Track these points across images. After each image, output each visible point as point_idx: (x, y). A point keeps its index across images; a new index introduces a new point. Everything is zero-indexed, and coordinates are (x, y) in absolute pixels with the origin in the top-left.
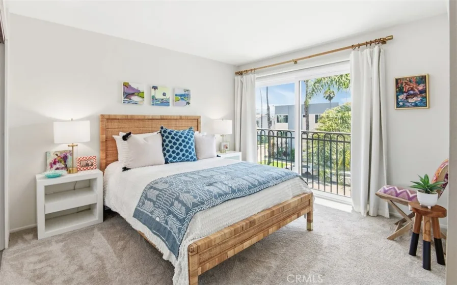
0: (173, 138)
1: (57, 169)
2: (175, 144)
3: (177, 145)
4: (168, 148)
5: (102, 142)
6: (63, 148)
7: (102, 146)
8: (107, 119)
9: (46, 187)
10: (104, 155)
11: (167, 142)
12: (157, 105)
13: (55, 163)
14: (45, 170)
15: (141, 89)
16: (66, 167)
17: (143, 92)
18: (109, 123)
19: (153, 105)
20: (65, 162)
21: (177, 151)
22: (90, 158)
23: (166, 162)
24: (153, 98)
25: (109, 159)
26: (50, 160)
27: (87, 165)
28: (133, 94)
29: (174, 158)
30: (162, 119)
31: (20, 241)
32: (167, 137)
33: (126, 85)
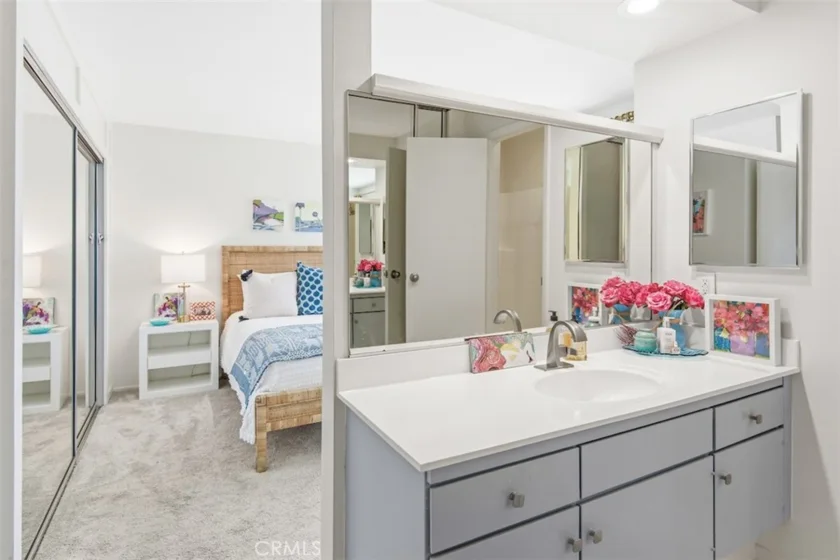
0: (311, 279)
1: (168, 316)
2: (313, 287)
3: (317, 289)
4: (304, 293)
5: (224, 283)
6: (174, 289)
7: (224, 288)
8: (231, 252)
9: (150, 337)
10: (227, 301)
11: (303, 285)
12: (303, 230)
13: (164, 308)
14: (154, 316)
15: (279, 209)
16: (176, 315)
17: (282, 213)
18: (233, 258)
19: (297, 230)
20: (177, 307)
21: (315, 298)
22: (208, 305)
23: (300, 313)
24: (298, 220)
25: (233, 307)
26: (159, 304)
27: (203, 313)
28: (267, 216)
29: (312, 308)
30: (309, 252)
31: (120, 399)
32: (304, 278)
33: (257, 204)
